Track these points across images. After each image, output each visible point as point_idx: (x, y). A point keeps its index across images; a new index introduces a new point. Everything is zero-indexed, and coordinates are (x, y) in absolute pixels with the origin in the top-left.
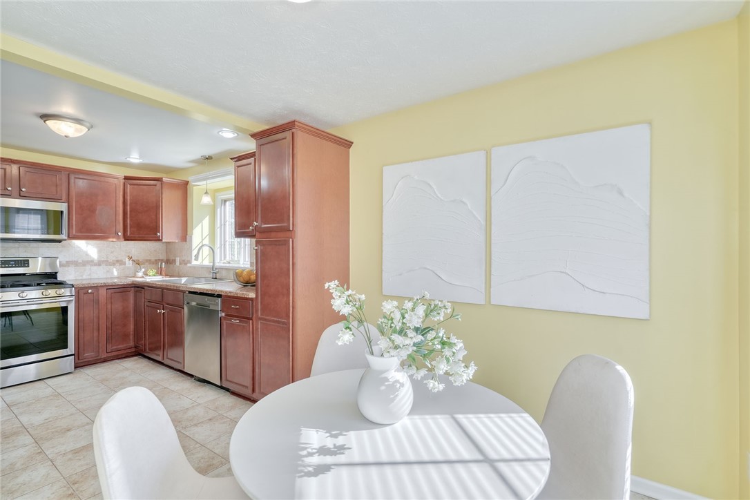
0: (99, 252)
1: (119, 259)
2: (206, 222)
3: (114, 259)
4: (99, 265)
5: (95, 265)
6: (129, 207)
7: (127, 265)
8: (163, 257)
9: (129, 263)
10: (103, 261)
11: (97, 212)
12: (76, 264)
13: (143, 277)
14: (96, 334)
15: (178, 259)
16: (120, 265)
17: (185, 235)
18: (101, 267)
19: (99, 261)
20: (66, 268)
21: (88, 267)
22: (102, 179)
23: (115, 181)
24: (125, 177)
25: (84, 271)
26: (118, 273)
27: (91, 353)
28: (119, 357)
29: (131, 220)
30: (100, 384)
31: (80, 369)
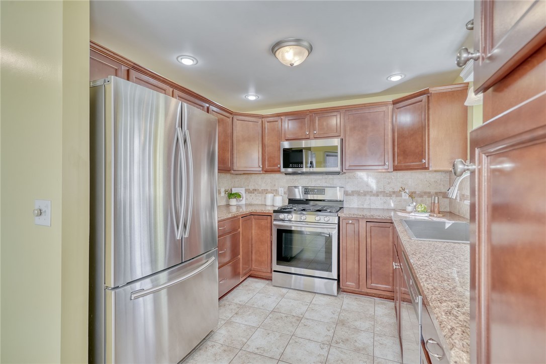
0: (378, 182)
1: (396, 190)
3: (391, 190)
4: (378, 196)
5: (374, 195)
7: (403, 197)
9: (405, 196)
10: (381, 192)
12: (358, 193)
13: (412, 212)
16: (397, 196)
18: (379, 198)
19: (377, 192)
20: (351, 197)
21: (368, 197)
22: (372, 109)
23: (384, 108)
24: (393, 101)
25: (365, 200)
26: (394, 205)
27: (353, 282)
28: (380, 296)
29: (398, 148)
30: (334, 326)
31: (344, 295)
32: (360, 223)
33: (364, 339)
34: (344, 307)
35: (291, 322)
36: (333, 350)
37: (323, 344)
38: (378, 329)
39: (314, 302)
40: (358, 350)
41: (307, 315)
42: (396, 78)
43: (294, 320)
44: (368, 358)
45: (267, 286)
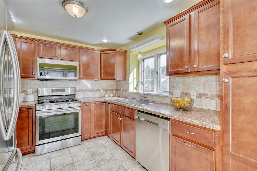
0: (91, 85)
1: (98, 89)
2: (135, 70)
3: (96, 88)
4: (91, 91)
5: (89, 91)
6: (102, 64)
7: (101, 91)
8: (115, 88)
9: (102, 91)
10: (92, 90)
11: (90, 67)
12: (82, 91)
13: (108, 97)
14: (90, 125)
15: (122, 89)
16: (99, 91)
17: (125, 77)
18: (92, 92)
19: (91, 90)
20: (79, 93)
21: (87, 92)
22: (92, 51)
23: (97, 52)
24: (101, 50)
25: (86, 94)
26: (98, 95)
27: (88, 134)
28: (99, 136)
29: (103, 70)
30: (92, 157)
31: (83, 142)
32: (91, 105)
33: (107, 155)
34: (88, 147)
35: (69, 168)
36: (101, 167)
37: (95, 167)
38: (109, 149)
39: (71, 152)
40: (109, 161)
41: (74, 160)
42: (105, 41)
43: (70, 166)
44: (115, 161)
45: (30, 158)
